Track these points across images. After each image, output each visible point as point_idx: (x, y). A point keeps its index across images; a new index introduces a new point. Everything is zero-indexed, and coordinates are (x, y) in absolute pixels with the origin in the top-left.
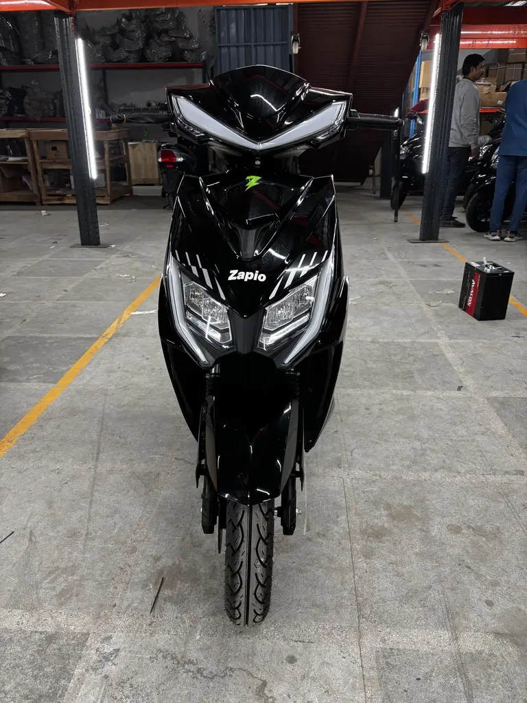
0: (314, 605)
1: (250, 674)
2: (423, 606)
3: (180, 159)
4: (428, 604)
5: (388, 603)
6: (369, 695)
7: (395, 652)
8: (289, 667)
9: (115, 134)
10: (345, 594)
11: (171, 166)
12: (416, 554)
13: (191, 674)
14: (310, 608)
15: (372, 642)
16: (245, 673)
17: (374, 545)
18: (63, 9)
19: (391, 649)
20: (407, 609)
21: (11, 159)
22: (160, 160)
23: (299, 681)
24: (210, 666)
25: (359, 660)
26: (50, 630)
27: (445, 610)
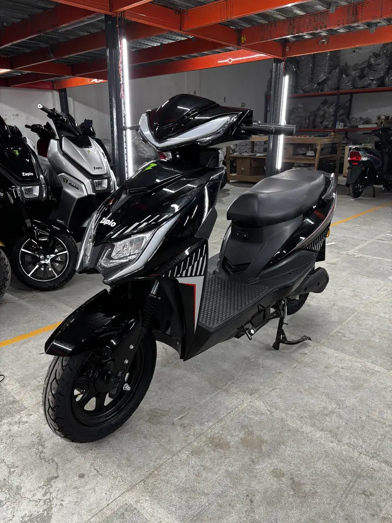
0: (128, 459)
1: (57, 468)
2: (187, 501)
3: (364, 159)
4: (191, 503)
5: (169, 485)
6: (92, 520)
7: (136, 512)
8: (76, 478)
9: (330, 139)
10: (152, 464)
11: (357, 164)
12: (227, 471)
13: (37, 451)
14: (124, 459)
15: (130, 498)
16: (56, 466)
17: (206, 449)
18: (277, 57)
19: (135, 509)
20: (175, 497)
21: (258, 155)
22: (349, 159)
23: (72, 488)
24: (47, 453)
25: (111, 501)
26: (17, 398)
27: (197, 513)
